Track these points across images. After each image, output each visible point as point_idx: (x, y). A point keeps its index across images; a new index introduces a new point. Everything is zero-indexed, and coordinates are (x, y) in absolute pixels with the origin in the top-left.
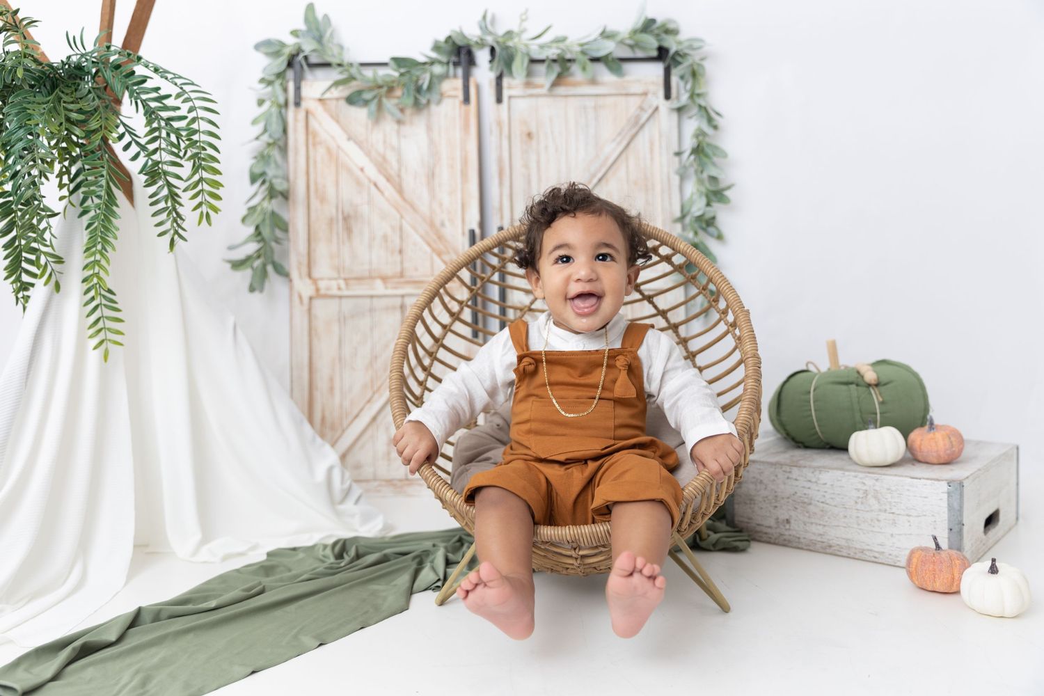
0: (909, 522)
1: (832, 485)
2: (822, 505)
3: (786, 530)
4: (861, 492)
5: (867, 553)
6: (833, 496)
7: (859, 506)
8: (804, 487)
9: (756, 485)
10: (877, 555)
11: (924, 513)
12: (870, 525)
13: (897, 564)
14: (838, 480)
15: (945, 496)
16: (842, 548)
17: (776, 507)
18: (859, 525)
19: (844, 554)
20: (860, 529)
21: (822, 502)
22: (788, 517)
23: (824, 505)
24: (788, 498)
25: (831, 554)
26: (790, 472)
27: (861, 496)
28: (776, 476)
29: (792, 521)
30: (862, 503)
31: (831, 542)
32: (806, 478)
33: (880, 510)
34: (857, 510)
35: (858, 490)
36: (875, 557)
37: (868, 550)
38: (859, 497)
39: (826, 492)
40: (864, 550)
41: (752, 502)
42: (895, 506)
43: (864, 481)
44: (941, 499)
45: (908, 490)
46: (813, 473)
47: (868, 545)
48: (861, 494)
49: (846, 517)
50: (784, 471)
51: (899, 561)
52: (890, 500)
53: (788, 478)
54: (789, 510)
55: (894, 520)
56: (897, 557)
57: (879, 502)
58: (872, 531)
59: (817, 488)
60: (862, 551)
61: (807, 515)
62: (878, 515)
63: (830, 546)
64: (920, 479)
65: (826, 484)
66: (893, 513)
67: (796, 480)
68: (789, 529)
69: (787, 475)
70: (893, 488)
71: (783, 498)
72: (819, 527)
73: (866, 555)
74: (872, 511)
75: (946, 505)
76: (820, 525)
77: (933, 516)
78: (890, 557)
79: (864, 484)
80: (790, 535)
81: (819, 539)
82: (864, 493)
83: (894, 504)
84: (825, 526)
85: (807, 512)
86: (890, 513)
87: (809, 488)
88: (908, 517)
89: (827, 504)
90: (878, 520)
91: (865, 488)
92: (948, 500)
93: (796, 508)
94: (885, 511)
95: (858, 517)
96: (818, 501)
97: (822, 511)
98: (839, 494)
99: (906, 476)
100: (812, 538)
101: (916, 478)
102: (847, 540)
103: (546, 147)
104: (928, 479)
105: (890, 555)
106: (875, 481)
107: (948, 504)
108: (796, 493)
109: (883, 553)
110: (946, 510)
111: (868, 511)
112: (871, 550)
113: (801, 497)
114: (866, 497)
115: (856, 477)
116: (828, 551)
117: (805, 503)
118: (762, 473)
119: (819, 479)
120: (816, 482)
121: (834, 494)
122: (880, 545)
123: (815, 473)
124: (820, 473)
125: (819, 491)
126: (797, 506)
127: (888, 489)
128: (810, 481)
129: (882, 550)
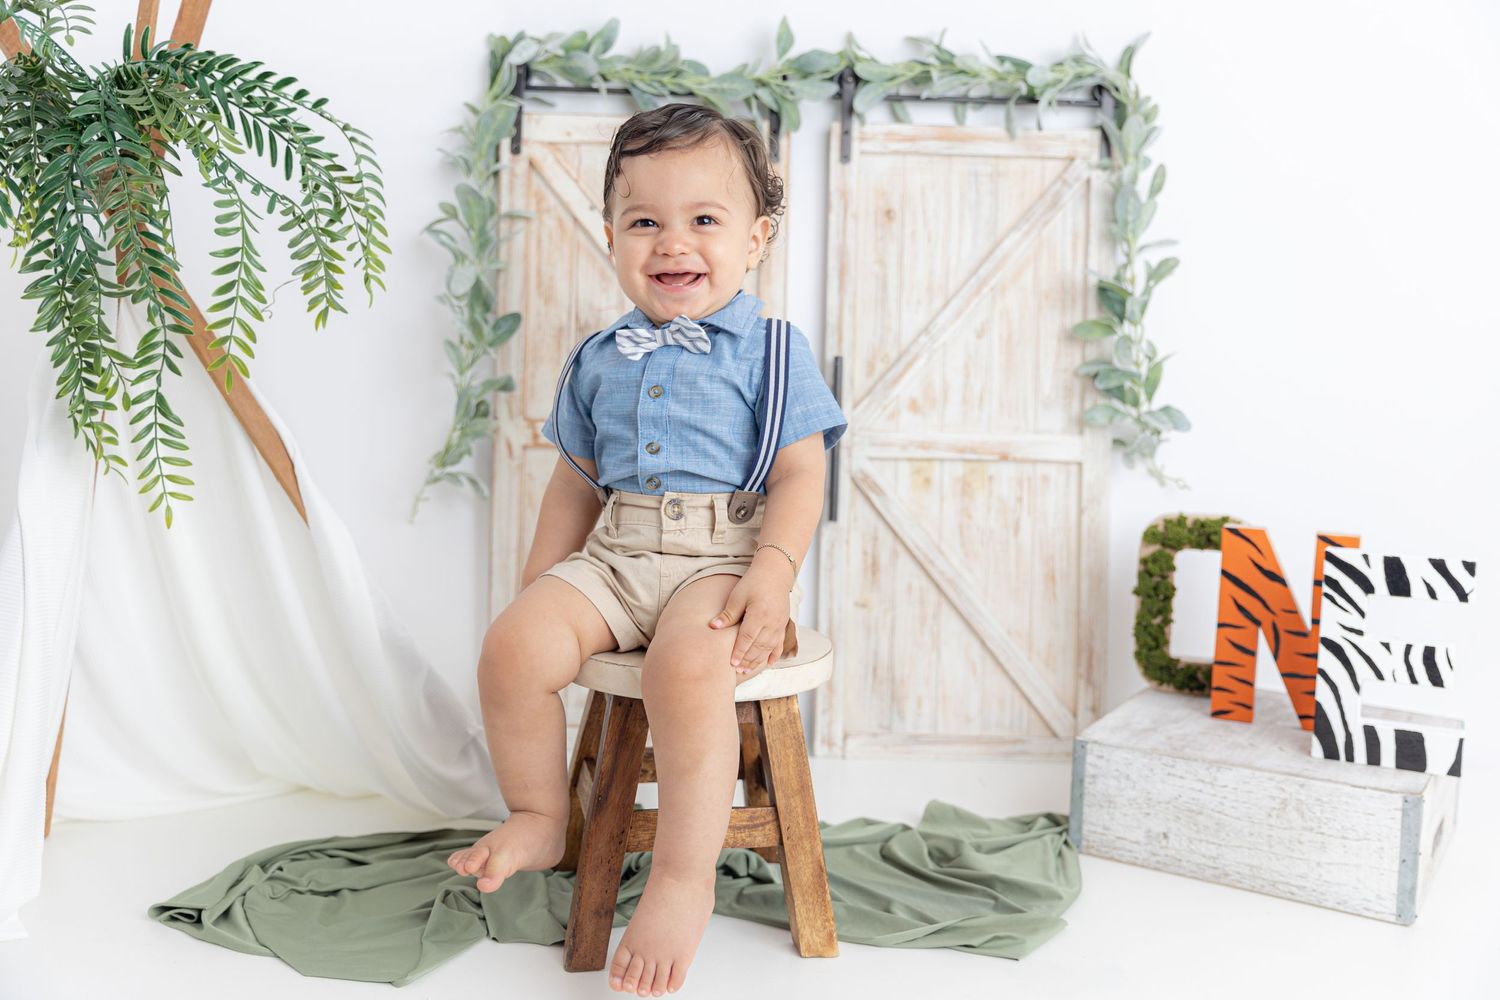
0: (1345, 847)
1: (1235, 789)
2: (1217, 815)
3: (1162, 848)
4: (1278, 801)
5: (1281, 887)
6: (1235, 804)
7: (1272, 821)
8: (1193, 789)
9: (1119, 782)
10: (1294, 890)
11: (1368, 837)
12: (1289, 848)
13: (1323, 905)
14: (1245, 783)
15: (1399, 815)
16: (1245, 878)
17: (1148, 814)
18: (1271, 846)
19: (1245, 886)
20: (1273, 853)
21: (1219, 812)
22: (1165, 831)
23: (1223, 817)
24: (1168, 803)
25: (1227, 885)
26: (1173, 766)
27: (1277, 806)
28: (1152, 770)
29: (1171, 836)
30: (1278, 817)
31: (1227, 869)
32: (1195, 775)
33: (1304, 828)
34: (1271, 826)
35: (1273, 798)
36: (1292, 894)
37: (1283, 883)
38: (1274, 808)
39: (1225, 798)
40: (1276, 882)
41: (1112, 805)
42: (1325, 824)
43: (1283, 787)
44: (1393, 819)
45: (1347, 803)
46: (1208, 769)
47: (1282, 876)
48: (1276, 804)
49: (1252, 834)
50: (1164, 764)
51: (1325, 900)
52: (1318, 814)
53: (1169, 774)
54: (1168, 820)
55: (1323, 843)
56: (1322, 894)
57: (1303, 817)
58: (1291, 857)
59: (1212, 792)
60: (1274, 884)
61: (1195, 828)
62: (1301, 835)
63: (1227, 875)
64: (1365, 788)
65: (1225, 786)
66: (1322, 834)
67: (1181, 777)
68: (1166, 847)
69: (1169, 770)
70: (1325, 799)
71: (1160, 803)
72: (1212, 847)
73: (1278, 889)
74: (1291, 828)
75: (1399, 827)
76: (1213, 843)
77: (1379, 840)
78: (1314, 894)
79: (1283, 790)
80: (1167, 856)
81: (1211, 863)
82: (1282, 803)
83: (1325, 821)
84: (1220, 845)
85: (1195, 825)
86: (1318, 833)
87: (1200, 791)
88: (1343, 841)
89: (1227, 815)
90: (1301, 843)
91: (1283, 796)
92: (1403, 821)
93: (1178, 818)
94: (1312, 829)
95: (1270, 836)
96: (1212, 810)
97: (1217, 824)
98: (1244, 802)
99: (1345, 784)
100: (1199, 861)
101: (1360, 787)
102: (1252, 867)
103: (914, 234)
104: (1375, 789)
105: (1314, 891)
106: (1298, 787)
107: (1403, 826)
108: (1180, 796)
109: (1304, 887)
110: (1399, 834)
111: (1285, 829)
112: (1287, 883)
113: (1187, 803)
114: (1284, 808)
115: (1271, 779)
116: (1222, 880)
117: (1193, 811)
118: (1130, 764)
119: (1216, 779)
120: (1211, 783)
121: (1236, 801)
122: (1300, 876)
123: (1211, 770)
124: (1218, 771)
125: (1215, 795)
126: (1180, 816)
127: (1318, 800)
128: (1203, 781)
129: (1303, 884)
